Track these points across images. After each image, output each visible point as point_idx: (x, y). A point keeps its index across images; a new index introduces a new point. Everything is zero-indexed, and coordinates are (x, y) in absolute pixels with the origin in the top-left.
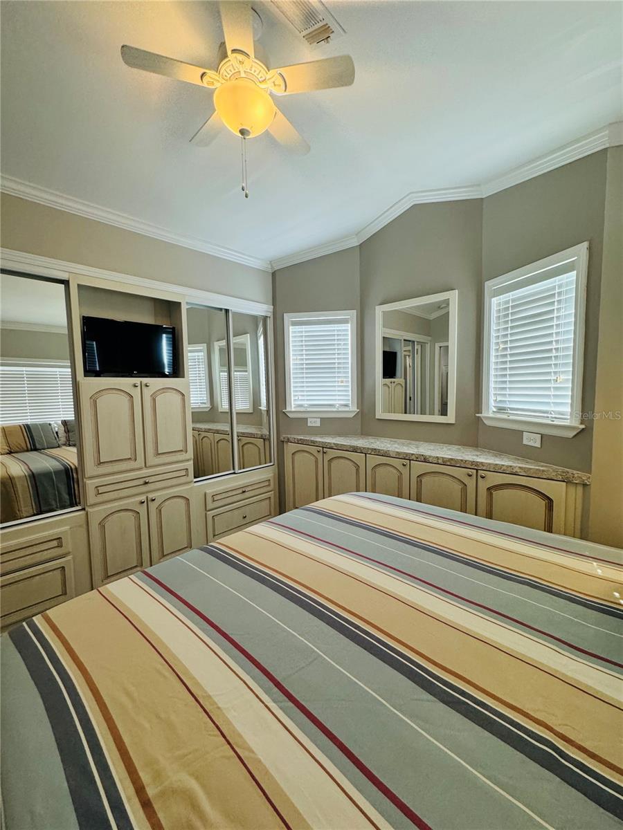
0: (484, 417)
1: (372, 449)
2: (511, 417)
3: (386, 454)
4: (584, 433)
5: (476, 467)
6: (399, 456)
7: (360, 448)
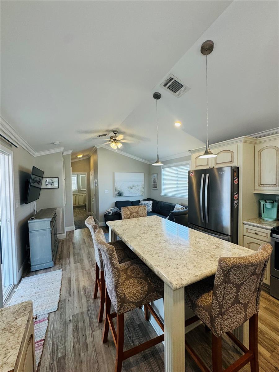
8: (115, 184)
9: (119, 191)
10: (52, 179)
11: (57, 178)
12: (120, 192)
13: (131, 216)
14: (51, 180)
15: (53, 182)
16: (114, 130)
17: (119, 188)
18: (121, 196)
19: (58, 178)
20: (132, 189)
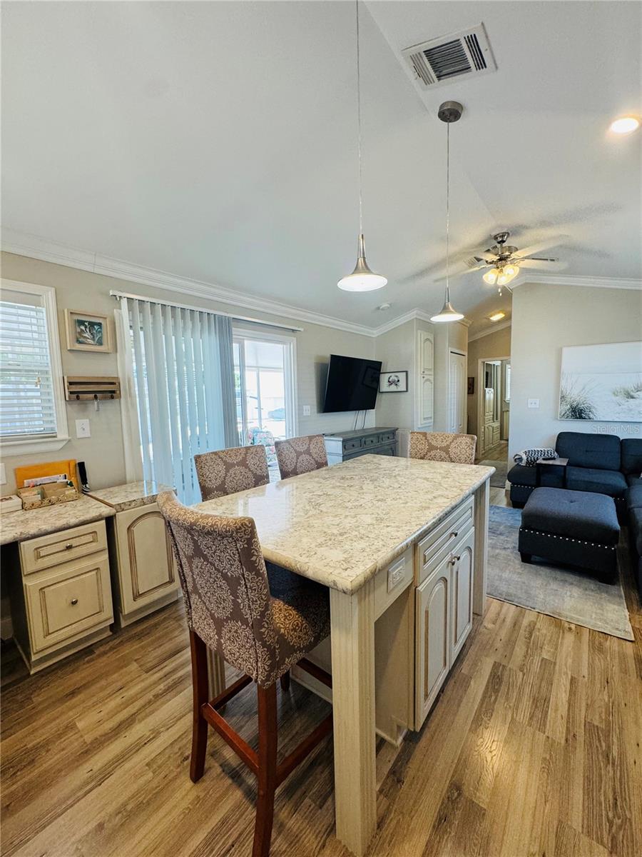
8: (563, 383)
9: (575, 404)
10: (397, 374)
11: (405, 373)
12: (581, 406)
13: (429, 454)
14: (397, 376)
15: (398, 381)
16: (494, 234)
17: (575, 394)
18: (581, 417)
19: (407, 372)
20: (632, 397)
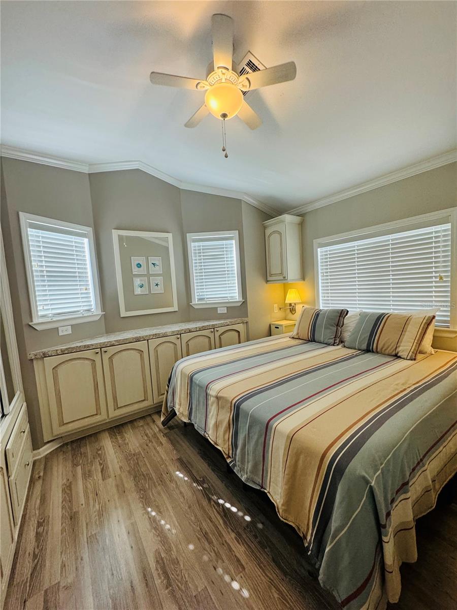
0: (194, 304)
1: (153, 335)
2: (207, 302)
3: (165, 336)
4: (244, 303)
5: (214, 327)
6: (173, 334)
7: (143, 337)
